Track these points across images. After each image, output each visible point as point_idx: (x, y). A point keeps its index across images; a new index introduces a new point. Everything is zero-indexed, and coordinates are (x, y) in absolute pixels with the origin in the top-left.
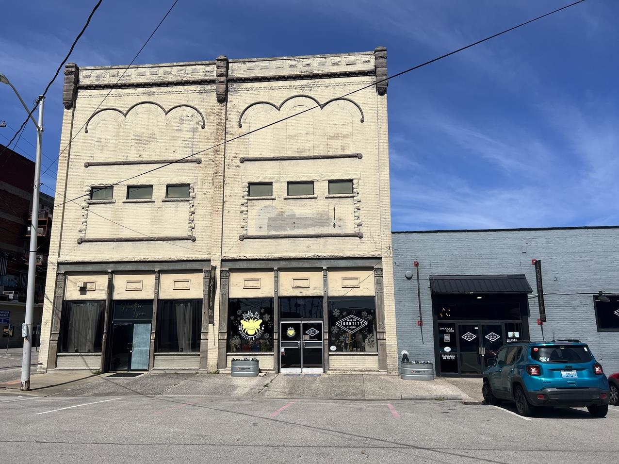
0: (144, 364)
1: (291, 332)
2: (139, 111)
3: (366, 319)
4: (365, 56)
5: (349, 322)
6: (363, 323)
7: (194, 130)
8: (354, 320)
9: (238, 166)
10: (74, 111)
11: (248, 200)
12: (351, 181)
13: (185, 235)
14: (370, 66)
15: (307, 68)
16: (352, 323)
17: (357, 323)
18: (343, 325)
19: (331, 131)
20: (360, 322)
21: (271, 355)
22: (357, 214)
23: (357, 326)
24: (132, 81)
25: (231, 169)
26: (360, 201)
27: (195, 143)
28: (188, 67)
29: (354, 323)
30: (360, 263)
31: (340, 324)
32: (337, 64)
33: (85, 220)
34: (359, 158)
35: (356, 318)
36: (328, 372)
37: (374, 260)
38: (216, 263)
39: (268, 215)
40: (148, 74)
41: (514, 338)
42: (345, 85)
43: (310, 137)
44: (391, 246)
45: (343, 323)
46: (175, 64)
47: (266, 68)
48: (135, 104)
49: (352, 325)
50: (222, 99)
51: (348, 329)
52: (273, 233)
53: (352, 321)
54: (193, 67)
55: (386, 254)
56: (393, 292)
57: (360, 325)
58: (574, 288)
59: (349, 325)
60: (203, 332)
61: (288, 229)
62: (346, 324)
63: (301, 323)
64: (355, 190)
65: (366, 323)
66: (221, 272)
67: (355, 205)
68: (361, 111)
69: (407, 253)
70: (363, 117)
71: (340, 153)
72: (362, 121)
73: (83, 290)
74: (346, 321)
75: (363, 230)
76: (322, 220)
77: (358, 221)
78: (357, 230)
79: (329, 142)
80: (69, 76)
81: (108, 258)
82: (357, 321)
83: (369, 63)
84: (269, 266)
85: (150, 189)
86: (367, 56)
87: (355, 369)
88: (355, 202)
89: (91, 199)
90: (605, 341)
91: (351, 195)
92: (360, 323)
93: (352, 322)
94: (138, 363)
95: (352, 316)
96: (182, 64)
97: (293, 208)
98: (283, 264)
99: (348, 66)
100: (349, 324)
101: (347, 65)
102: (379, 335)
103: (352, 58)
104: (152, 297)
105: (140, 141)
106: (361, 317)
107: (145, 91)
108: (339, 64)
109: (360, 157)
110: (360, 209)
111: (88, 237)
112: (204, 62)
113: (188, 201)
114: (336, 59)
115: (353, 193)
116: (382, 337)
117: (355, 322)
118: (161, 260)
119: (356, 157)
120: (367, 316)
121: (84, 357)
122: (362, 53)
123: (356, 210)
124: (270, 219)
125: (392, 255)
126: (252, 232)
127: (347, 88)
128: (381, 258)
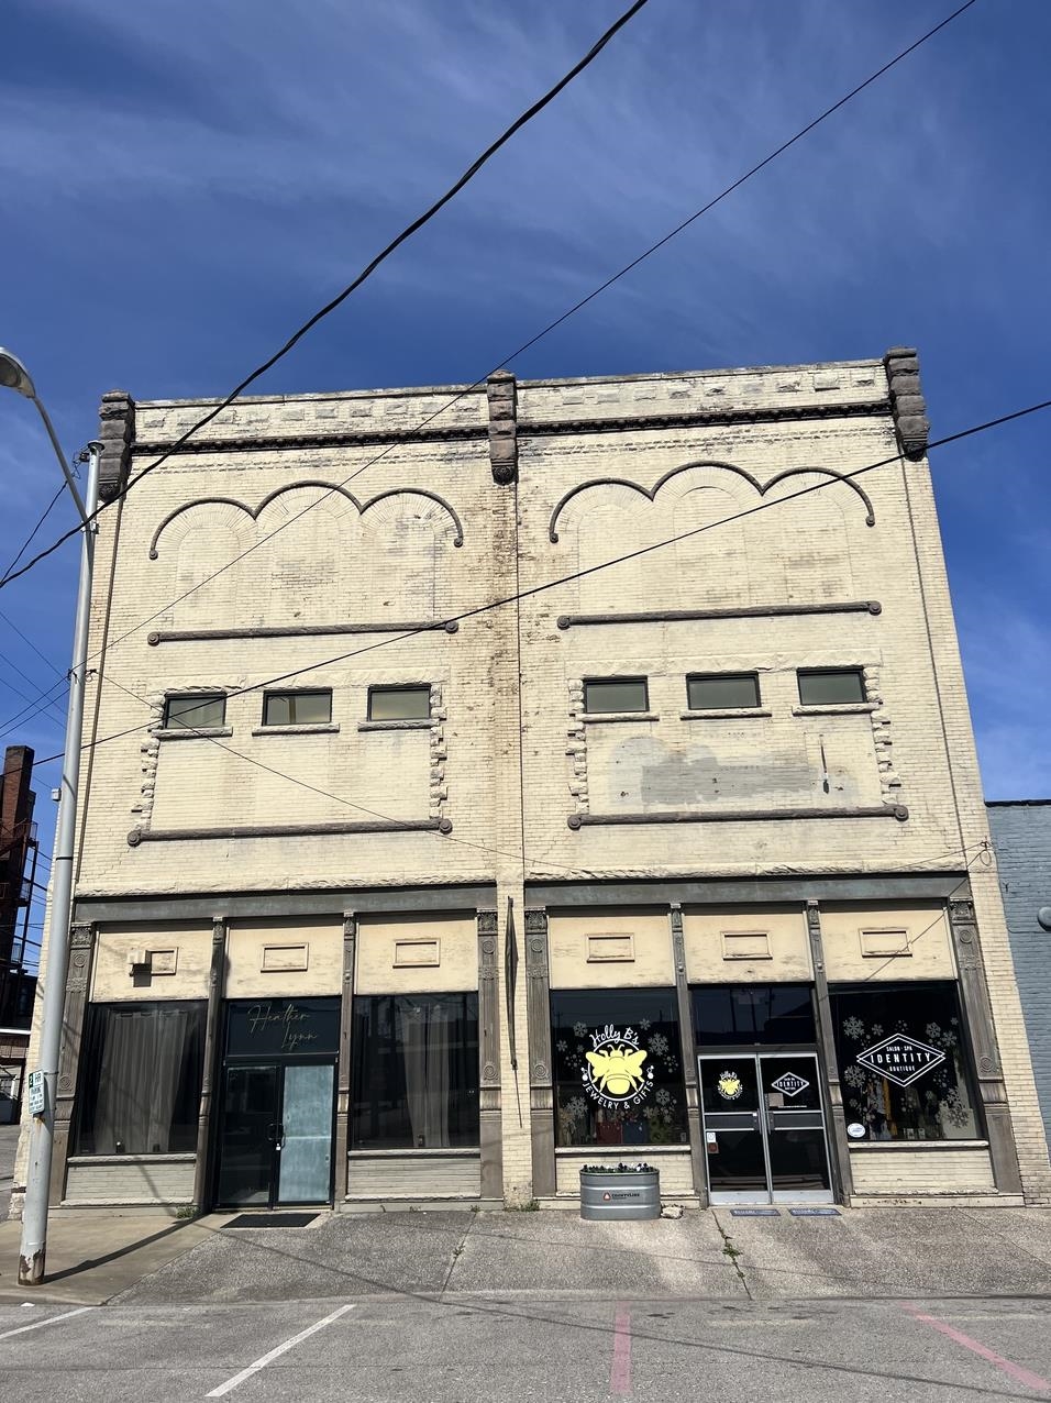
0: (316, 1186)
1: (730, 1086)
2: (290, 505)
3: (939, 1043)
4: (861, 370)
5: (892, 1054)
6: (932, 1057)
7: (436, 552)
8: (907, 1048)
9: (555, 638)
10: (121, 507)
11: (585, 722)
12: (857, 670)
13: (422, 816)
14: (878, 392)
15: (716, 399)
16: (901, 1058)
17: (916, 1057)
18: (876, 1063)
19: (791, 549)
20: (923, 1053)
21: (683, 1153)
22: (884, 756)
23: (918, 1065)
24: (271, 434)
25: (536, 647)
26: (889, 723)
27: (440, 583)
28: (413, 400)
29: (909, 1058)
30: (907, 888)
31: (868, 1059)
32: (791, 389)
33: (149, 781)
34: (872, 613)
35: (911, 1043)
36: (855, 1202)
37: (945, 880)
38: (510, 892)
39: (642, 761)
40: (312, 417)
42: (817, 437)
43: (739, 563)
44: (989, 839)
45: (875, 1055)
46: (380, 392)
47: (613, 400)
48: (279, 487)
49: (902, 1063)
50: (506, 475)
51: (893, 1073)
52: (660, 808)
53: (902, 1051)
54: (427, 400)
55: (977, 863)
56: (1010, 966)
57: (924, 1061)
59: (893, 1063)
60: (484, 1089)
61: (700, 797)
62: (884, 1058)
63: (758, 1058)
64: (871, 695)
65: (942, 1056)
66: (527, 915)
67: (877, 733)
68: (864, 498)
69: (1036, 859)
70: (871, 513)
71: (821, 600)
72: (871, 523)
73: (142, 973)
74: (883, 1052)
75: (906, 798)
76: (790, 773)
77: (891, 776)
78: (890, 798)
79: (789, 573)
80: (112, 422)
81: (213, 881)
82: (916, 1050)
83: (871, 386)
84: (657, 899)
85: (326, 698)
86: (865, 370)
87: (931, 1191)
88: (875, 725)
89: (165, 726)
91: (864, 706)
92: (923, 1057)
93: (900, 1053)
94: (300, 1183)
95: (897, 1037)
96: (397, 391)
97: (707, 742)
98: (694, 893)
99: (820, 393)
100: (892, 1058)
101: (817, 390)
102: (985, 1089)
103: (828, 375)
104: (336, 988)
105: (294, 578)
106: (924, 1038)
107: (304, 458)
108: (797, 388)
109: (876, 612)
110: (890, 744)
111: (159, 825)
112: (453, 388)
113: (429, 727)
114: (789, 378)
115: (865, 700)
116: (994, 1096)
117: (908, 1053)
118: (360, 884)
119: (865, 610)
120: (942, 1036)
121: (147, 1167)
122: (852, 363)
123: (881, 746)
124: (647, 771)
125: (994, 865)
126: (599, 808)
127: (823, 444)
128: (965, 874)
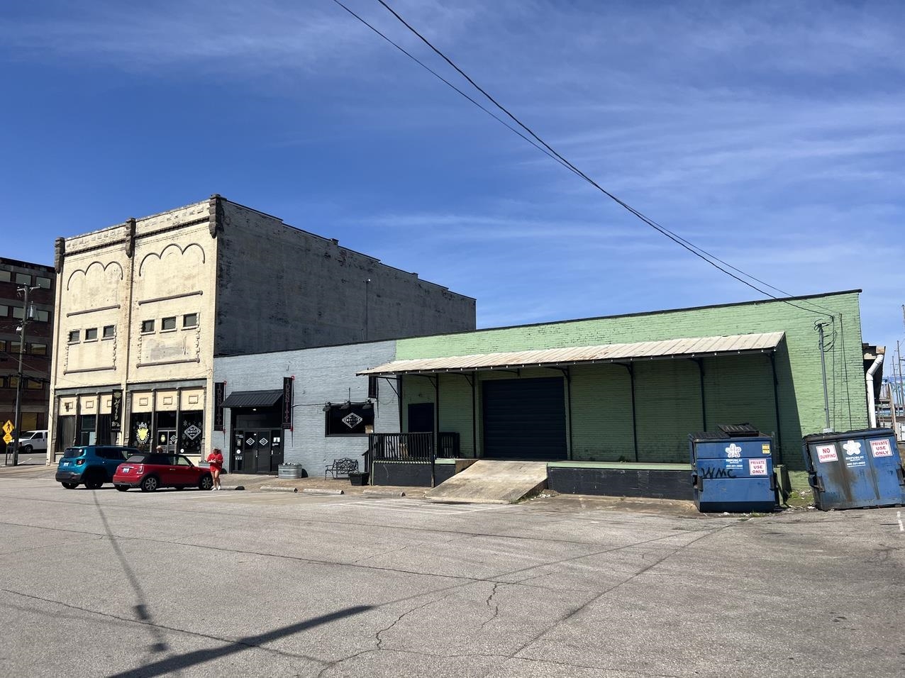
1: (163, 439)
2: (92, 270)
4: (205, 204)
5: (191, 431)
6: (198, 431)
7: (117, 282)
8: (194, 429)
9: (138, 309)
10: (62, 275)
11: (142, 335)
12: (195, 314)
13: (111, 365)
14: (207, 213)
15: (177, 220)
16: (193, 431)
18: (188, 433)
19: (187, 273)
22: (197, 343)
23: (195, 434)
24: (90, 246)
25: (135, 311)
26: (199, 332)
27: (118, 293)
28: (116, 230)
30: (197, 383)
32: (192, 213)
33: (67, 357)
34: (201, 295)
35: (195, 427)
37: (203, 381)
38: (123, 387)
39: (151, 348)
41: (276, 442)
42: (196, 231)
43: (175, 280)
44: (212, 368)
45: (188, 431)
46: (110, 228)
47: (154, 223)
48: (90, 264)
49: (193, 433)
50: (131, 254)
52: (153, 361)
54: (118, 229)
55: (209, 376)
56: (211, 406)
57: (197, 433)
58: (314, 399)
59: (191, 433)
60: (117, 438)
61: (161, 357)
63: (167, 431)
64: (197, 323)
65: (200, 431)
66: (126, 393)
67: (197, 335)
68: (204, 253)
69: (221, 374)
70: (205, 259)
71: (191, 291)
72: (204, 262)
73: (67, 408)
75: (200, 356)
76: (178, 349)
77: (198, 349)
78: (197, 356)
79: (186, 282)
80: (57, 248)
81: (76, 384)
82: (196, 430)
84: (150, 388)
85: (95, 331)
88: (197, 333)
89: (70, 341)
90: (329, 445)
91: (194, 327)
95: (193, 426)
96: (112, 227)
97: (164, 340)
98: (158, 386)
101: (198, 213)
103: (200, 206)
104: (95, 412)
105: (93, 293)
107: (95, 253)
108: (194, 213)
110: (199, 338)
111: (69, 370)
113: (113, 339)
114: (192, 209)
115: (196, 325)
116: (204, 442)
118: (99, 385)
119: (199, 293)
120: (200, 426)
122: (205, 201)
123: (197, 339)
124: (152, 350)
125: (212, 376)
126: (143, 362)
127: (198, 233)
128: (206, 379)
